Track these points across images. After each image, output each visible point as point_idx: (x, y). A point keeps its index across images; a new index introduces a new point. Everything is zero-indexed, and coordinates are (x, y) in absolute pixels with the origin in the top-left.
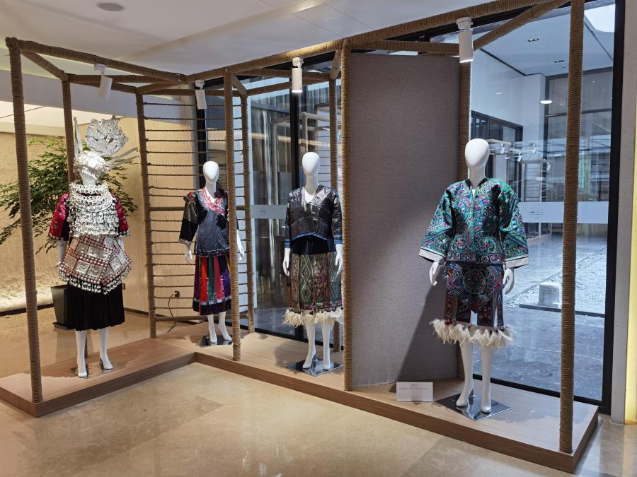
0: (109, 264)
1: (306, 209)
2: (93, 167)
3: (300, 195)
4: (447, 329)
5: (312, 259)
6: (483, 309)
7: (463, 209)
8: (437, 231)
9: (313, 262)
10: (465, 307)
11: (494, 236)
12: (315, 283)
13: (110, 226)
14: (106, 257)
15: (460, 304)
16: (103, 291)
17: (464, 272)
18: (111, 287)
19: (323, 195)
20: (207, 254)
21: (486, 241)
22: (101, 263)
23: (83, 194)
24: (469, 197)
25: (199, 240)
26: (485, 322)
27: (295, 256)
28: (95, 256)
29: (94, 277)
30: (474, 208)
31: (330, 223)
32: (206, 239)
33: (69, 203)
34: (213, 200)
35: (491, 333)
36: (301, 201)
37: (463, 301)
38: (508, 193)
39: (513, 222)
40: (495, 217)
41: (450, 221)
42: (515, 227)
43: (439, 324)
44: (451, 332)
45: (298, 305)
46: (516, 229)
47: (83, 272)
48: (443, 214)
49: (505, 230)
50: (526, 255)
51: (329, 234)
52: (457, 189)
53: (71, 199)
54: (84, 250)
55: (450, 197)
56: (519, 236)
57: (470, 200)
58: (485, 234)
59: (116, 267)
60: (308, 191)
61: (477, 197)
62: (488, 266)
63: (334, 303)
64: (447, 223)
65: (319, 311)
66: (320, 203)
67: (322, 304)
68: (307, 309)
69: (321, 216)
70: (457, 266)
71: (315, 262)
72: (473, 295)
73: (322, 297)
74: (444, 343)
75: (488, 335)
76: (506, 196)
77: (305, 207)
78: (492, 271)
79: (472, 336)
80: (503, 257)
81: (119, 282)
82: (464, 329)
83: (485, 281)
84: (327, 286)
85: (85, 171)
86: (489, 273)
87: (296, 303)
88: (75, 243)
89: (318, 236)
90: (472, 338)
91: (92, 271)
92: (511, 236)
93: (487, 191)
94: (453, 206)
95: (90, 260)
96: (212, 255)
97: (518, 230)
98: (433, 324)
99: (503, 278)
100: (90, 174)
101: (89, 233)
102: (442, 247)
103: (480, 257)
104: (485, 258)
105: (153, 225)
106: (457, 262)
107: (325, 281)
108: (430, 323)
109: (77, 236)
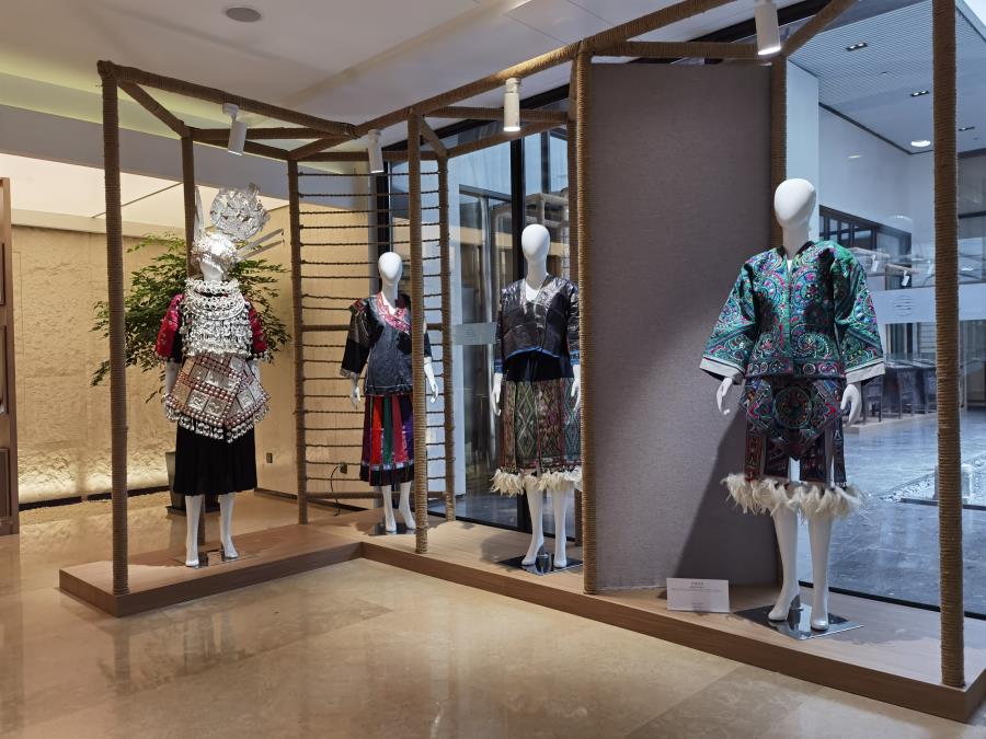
0: (236, 397)
1: (526, 311)
2: (218, 254)
3: (518, 290)
4: (748, 487)
5: (535, 389)
6: (808, 453)
7: (771, 290)
8: (730, 329)
9: (537, 393)
10: (779, 451)
11: (825, 333)
12: (541, 427)
13: (240, 341)
14: (232, 386)
15: (771, 446)
16: (226, 438)
17: (775, 392)
18: (238, 432)
19: (553, 289)
20: (381, 391)
21: (811, 339)
22: (225, 395)
23: (203, 294)
24: (782, 272)
25: (370, 370)
26: (813, 475)
27: (511, 385)
28: (216, 384)
29: (214, 415)
30: (791, 289)
31: (564, 332)
32: (380, 370)
33: (183, 306)
34: (392, 311)
35: (822, 493)
36: (519, 299)
37: (775, 440)
38: (848, 262)
39: (858, 308)
40: (826, 302)
41: (751, 313)
42: (860, 315)
43: (735, 482)
44: (755, 491)
45: (514, 461)
46: (862, 318)
47: (199, 408)
48: (740, 304)
49: (844, 322)
50: (879, 360)
51: (563, 348)
52: (763, 262)
53: (186, 303)
54: (201, 376)
55: (751, 276)
56: (868, 329)
57: (784, 277)
58: (809, 329)
59: (246, 403)
60: (529, 284)
61: (795, 270)
62: (815, 379)
63: (570, 458)
64: (746, 316)
65: (546, 471)
66: (548, 301)
67: (551, 460)
68: (528, 467)
69: (549, 320)
70: (763, 383)
71: (541, 394)
72: (793, 431)
73: (550, 448)
74: (745, 511)
75: (817, 495)
76: (844, 267)
77: (525, 307)
78: (823, 389)
79: (790, 497)
80: (841, 368)
81: (250, 427)
82: (776, 486)
83: (810, 405)
84: (560, 430)
85: (207, 260)
86: (816, 392)
87: (511, 458)
88: (189, 364)
89: (544, 351)
90: (791, 501)
91: (212, 407)
92: (854, 331)
93: (812, 259)
94: (756, 289)
95: (209, 389)
96: (390, 393)
97: (866, 320)
98: (725, 483)
99: (841, 400)
100: (213, 264)
101: (210, 350)
102: (739, 354)
103: (801, 366)
104: (809, 368)
105: (307, 353)
106: (762, 377)
107: (555, 424)
108: (722, 482)
109: (192, 354)
